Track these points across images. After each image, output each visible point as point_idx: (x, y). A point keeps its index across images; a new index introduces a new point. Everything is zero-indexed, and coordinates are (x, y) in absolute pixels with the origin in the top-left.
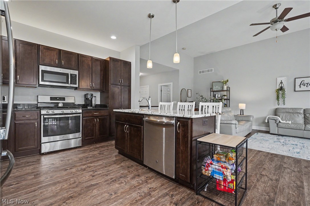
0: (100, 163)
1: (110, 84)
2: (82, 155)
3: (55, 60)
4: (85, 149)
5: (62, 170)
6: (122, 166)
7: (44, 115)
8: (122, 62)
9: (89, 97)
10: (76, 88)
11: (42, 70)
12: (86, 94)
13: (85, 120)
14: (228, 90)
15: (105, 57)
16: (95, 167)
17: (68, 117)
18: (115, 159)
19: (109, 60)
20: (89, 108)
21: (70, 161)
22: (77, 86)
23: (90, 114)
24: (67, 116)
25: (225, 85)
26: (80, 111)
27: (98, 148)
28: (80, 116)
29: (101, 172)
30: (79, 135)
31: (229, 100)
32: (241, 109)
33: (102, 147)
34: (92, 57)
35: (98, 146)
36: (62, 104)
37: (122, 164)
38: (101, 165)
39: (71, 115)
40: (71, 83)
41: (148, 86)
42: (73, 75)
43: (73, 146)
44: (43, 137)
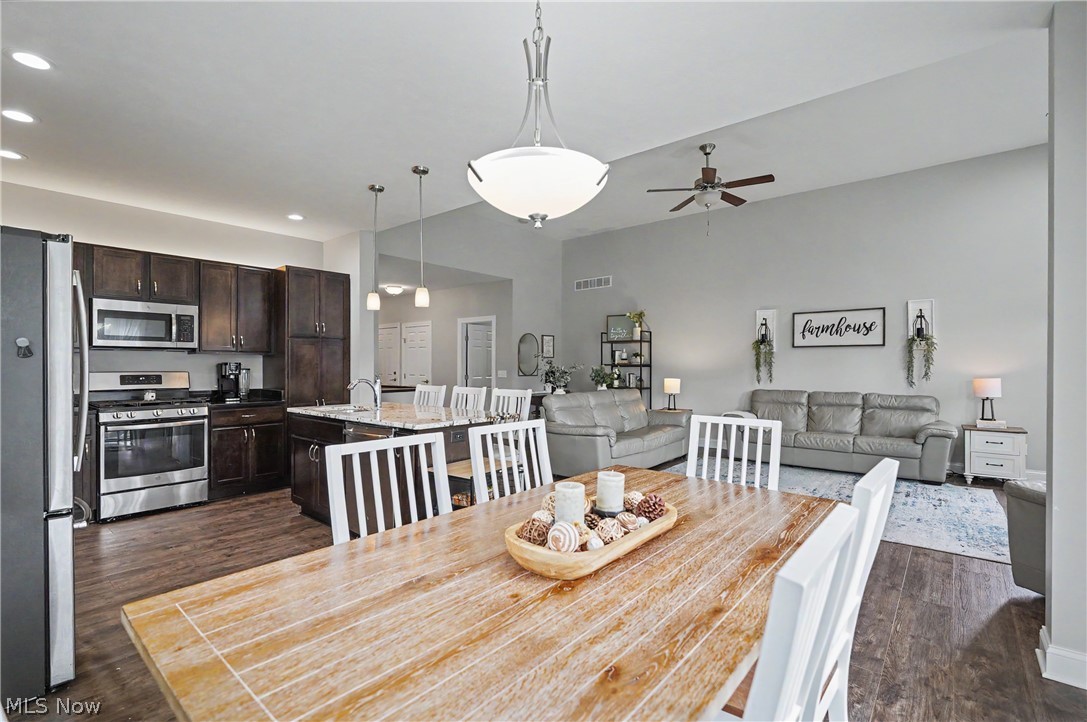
0: (251, 533)
1: (287, 338)
2: (207, 521)
3: (134, 282)
4: (217, 507)
5: (157, 548)
6: (300, 537)
7: (106, 424)
8: (323, 277)
9: (230, 372)
10: (192, 351)
11: (99, 311)
12: (221, 365)
13: (216, 435)
14: (647, 339)
15: (275, 263)
16: (237, 540)
17: (171, 428)
18: (288, 524)
19: (284, 269)
20: (230, 401)
21: (176, 534)
22: (194, 345)
23: (231, 419)
24: (167, 425)
25: (637, 325)
26: (205, 411)
27: (252, 504)
28: (203, 424)
29: (247, 549)
30: (201, 472)
31: (650, 366)
32: (670, 392)
33: (262, 502)
34: (237, 267)
35: (252, 499)
36: (154, 394)
37: (302, 534)
38: (252, 536)
39: (179, 424)
40: (178, 340)
41: (429, 323)
42: (182, 318)
43: (183, 501)
44: (106, 478)
